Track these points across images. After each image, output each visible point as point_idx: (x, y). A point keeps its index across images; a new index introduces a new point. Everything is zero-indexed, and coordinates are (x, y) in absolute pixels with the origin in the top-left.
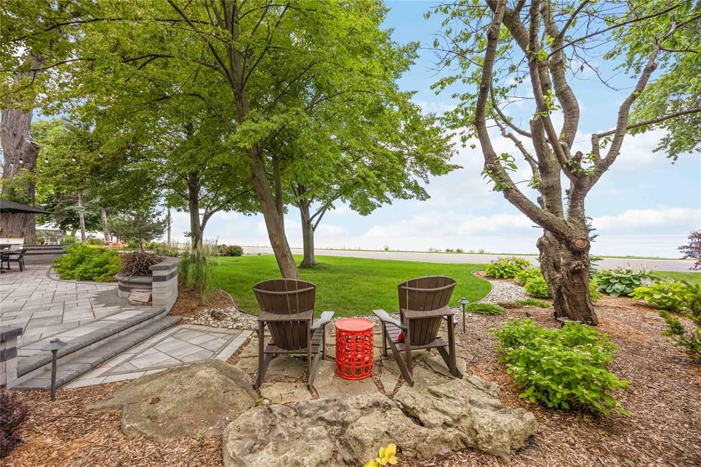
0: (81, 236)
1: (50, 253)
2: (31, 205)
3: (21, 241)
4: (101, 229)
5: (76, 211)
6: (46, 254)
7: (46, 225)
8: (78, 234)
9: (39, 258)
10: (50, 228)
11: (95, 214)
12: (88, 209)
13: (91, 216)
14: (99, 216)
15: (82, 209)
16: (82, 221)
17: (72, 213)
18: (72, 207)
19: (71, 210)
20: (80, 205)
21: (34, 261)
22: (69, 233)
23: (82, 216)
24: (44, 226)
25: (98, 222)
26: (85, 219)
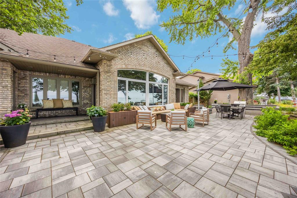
0: (278, 99)
1: (258, 110)
2: (250, 85)
3: (244, 103)
4: (290, 95)
5: (275, 86)
6: (256, 110)
7: (262, 94)
8: (277, 98)
9: (252, 112)
10: (264, 96)
11: (286, 87)
12: (282, 84)
13: (284, 88)
14: (289, 88)
15: (279, 85)
16: (279, 92)
17: (273, 87)
18: (273, 85)
19: (273, 86)
20: (277, 83)
21: (251, 113)
22: (272, 98)
23: (278, 89)
24: (261, 95)
25: (289, 91)
26: (280, 90)
